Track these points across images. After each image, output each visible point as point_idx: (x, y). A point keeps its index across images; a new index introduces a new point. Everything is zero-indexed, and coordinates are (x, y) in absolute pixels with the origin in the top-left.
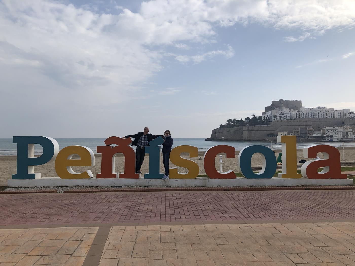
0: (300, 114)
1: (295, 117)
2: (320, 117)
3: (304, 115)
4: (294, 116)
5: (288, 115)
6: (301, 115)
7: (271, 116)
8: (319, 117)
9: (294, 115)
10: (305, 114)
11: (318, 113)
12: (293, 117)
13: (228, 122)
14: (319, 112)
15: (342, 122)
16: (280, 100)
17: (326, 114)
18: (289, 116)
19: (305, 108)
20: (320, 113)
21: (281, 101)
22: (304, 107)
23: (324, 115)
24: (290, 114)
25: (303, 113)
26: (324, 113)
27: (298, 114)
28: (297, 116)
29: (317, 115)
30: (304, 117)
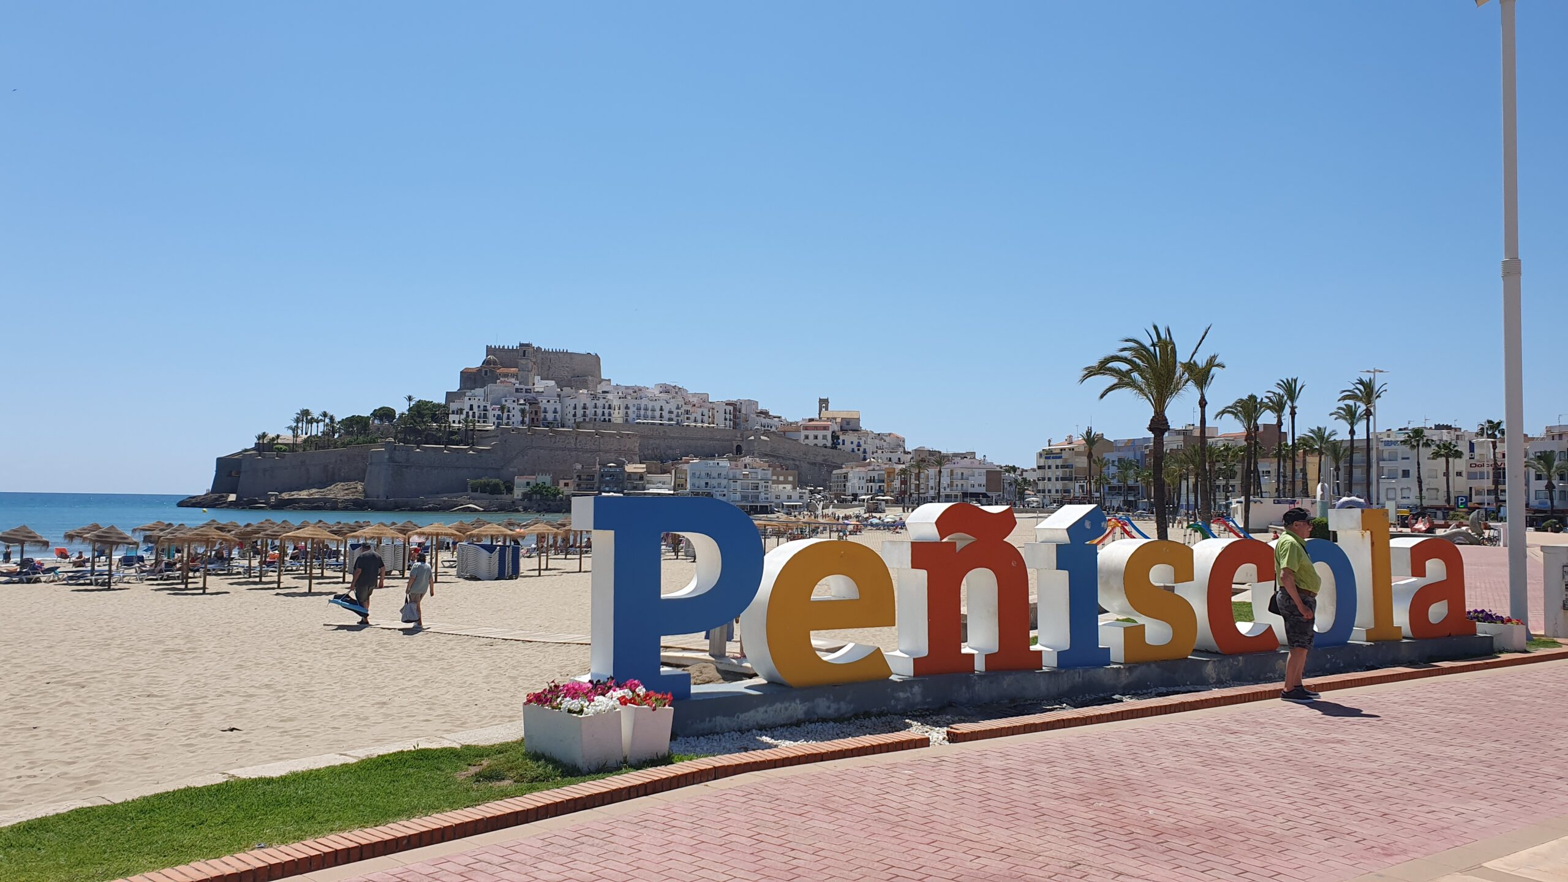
0: (596, 407)
1: (579, 419)
2: (665, 422)
3: (612, 411)
4: (575, 415)
5: (550, 407)
7: (485, 407)
8: (661, 423)
9: (575, 408)
10: (614, 409)
11: (661, 409)
12: (570, 416)
13: (293, 425)
14: (663, 404)
15: (735, 445)
16: (521, 345)
17: (687, 412)
18: (555, 412)
19: (613, 383)
20: (666, 408)
21: (525, 348)
22: (609, 380)
23: (678, 416)
24: (558, 406)
25: (607, 405)
26: (678, 408)
27: (590, 404)
28: (588, 412)
29: (657, 413)
30: (610, 420)
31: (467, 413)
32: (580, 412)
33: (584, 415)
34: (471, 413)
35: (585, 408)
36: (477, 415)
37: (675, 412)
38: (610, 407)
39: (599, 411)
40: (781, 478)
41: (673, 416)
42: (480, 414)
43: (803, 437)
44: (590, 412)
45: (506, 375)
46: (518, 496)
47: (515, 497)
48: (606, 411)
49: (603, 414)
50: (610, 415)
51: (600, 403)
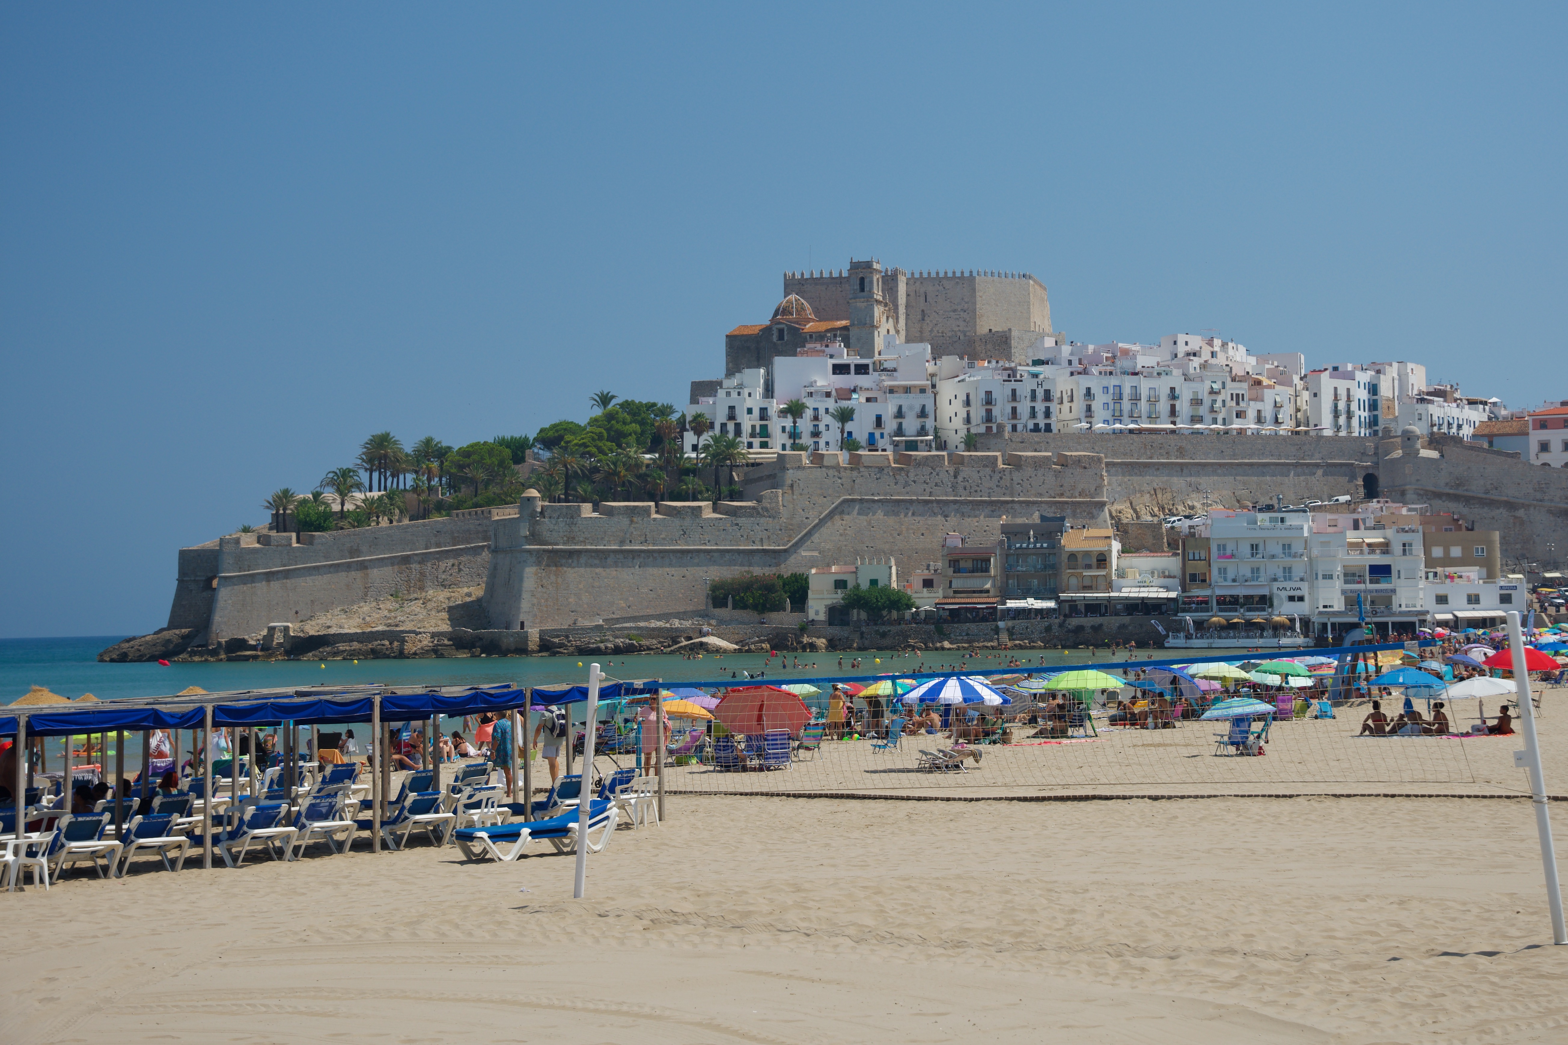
0: (1015, 398)
1: (977, 427)
2: (1183, 424)
4: (967, 421)
5: (911, 403)
7: (764, 411)
8: (1171, 428)
9: (968, 403)
18: (922, 414)
23: (1214, 409)
24: (929, 399)
25: (1042, 393)
27: (1001, 394)
28: (996, 411)
29: (1163, 406)
30: (1048, 428)
31: (723, 426)
32: (978, 412)
33: (989, 417)
34: (731, 427)
35: (989, 399)
36: (746, 428)
37: (1207, 400)
38: (1048, 396)
39: (1024, 408)
40: (1456, 552)
41: (1203, 410)
42: (753, 427)
43: (1534, 447)
44: (1001, 411)
45: (820, 337)
46: (817, 613)
47: (812, 615)
48: (1040, 407)
49: (1033, 414)
50: (1047, 414)
51: (1025, 388)
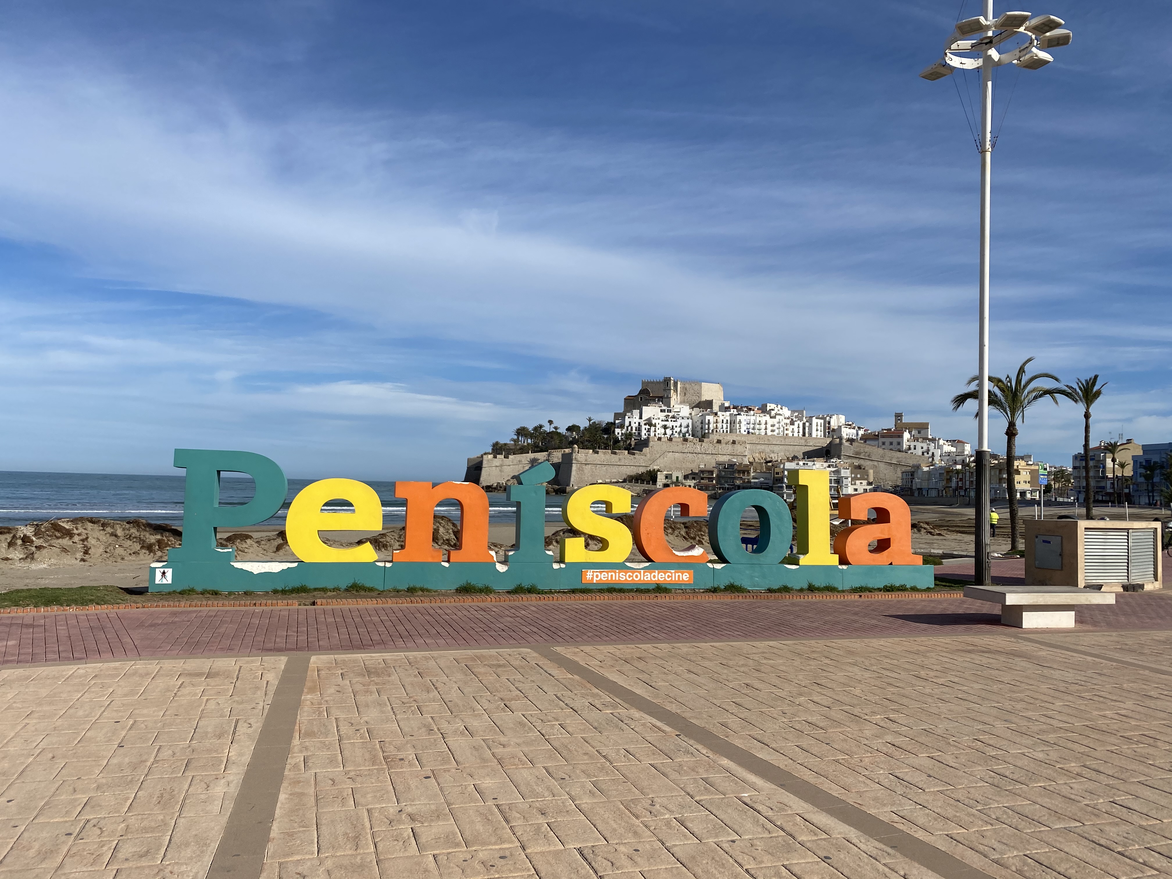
0: (717, 421)
1: (705, 431)
2: (769, 433)
3: (729, 425)
5: (685, 422)
6: (720, 425)
7: (639, 423)
8: (766, 434)
9: (702, 423)
10: (731, 424)
11: (766, 424)
12: (699, 429)
13: (516, 437)
14: (768, 419)
15: (825, 450)
17: (786, 425)
18: (688, 426)
24: (690, 421)
26: (779, 422)
27: (713, 420)
28: (711, 426)
29: (763, 426)
30: (727, 432)
31: (627, 427)
32: (705, 426)
33: (708, 428)
35: (709, 422)
37: (777, 425)
38: (727, 422)
41: (775, 428)
42: (636, 428)
43: (880, 444)
45: (655, 400)
48: (724, 425)
50: (727, 427)
